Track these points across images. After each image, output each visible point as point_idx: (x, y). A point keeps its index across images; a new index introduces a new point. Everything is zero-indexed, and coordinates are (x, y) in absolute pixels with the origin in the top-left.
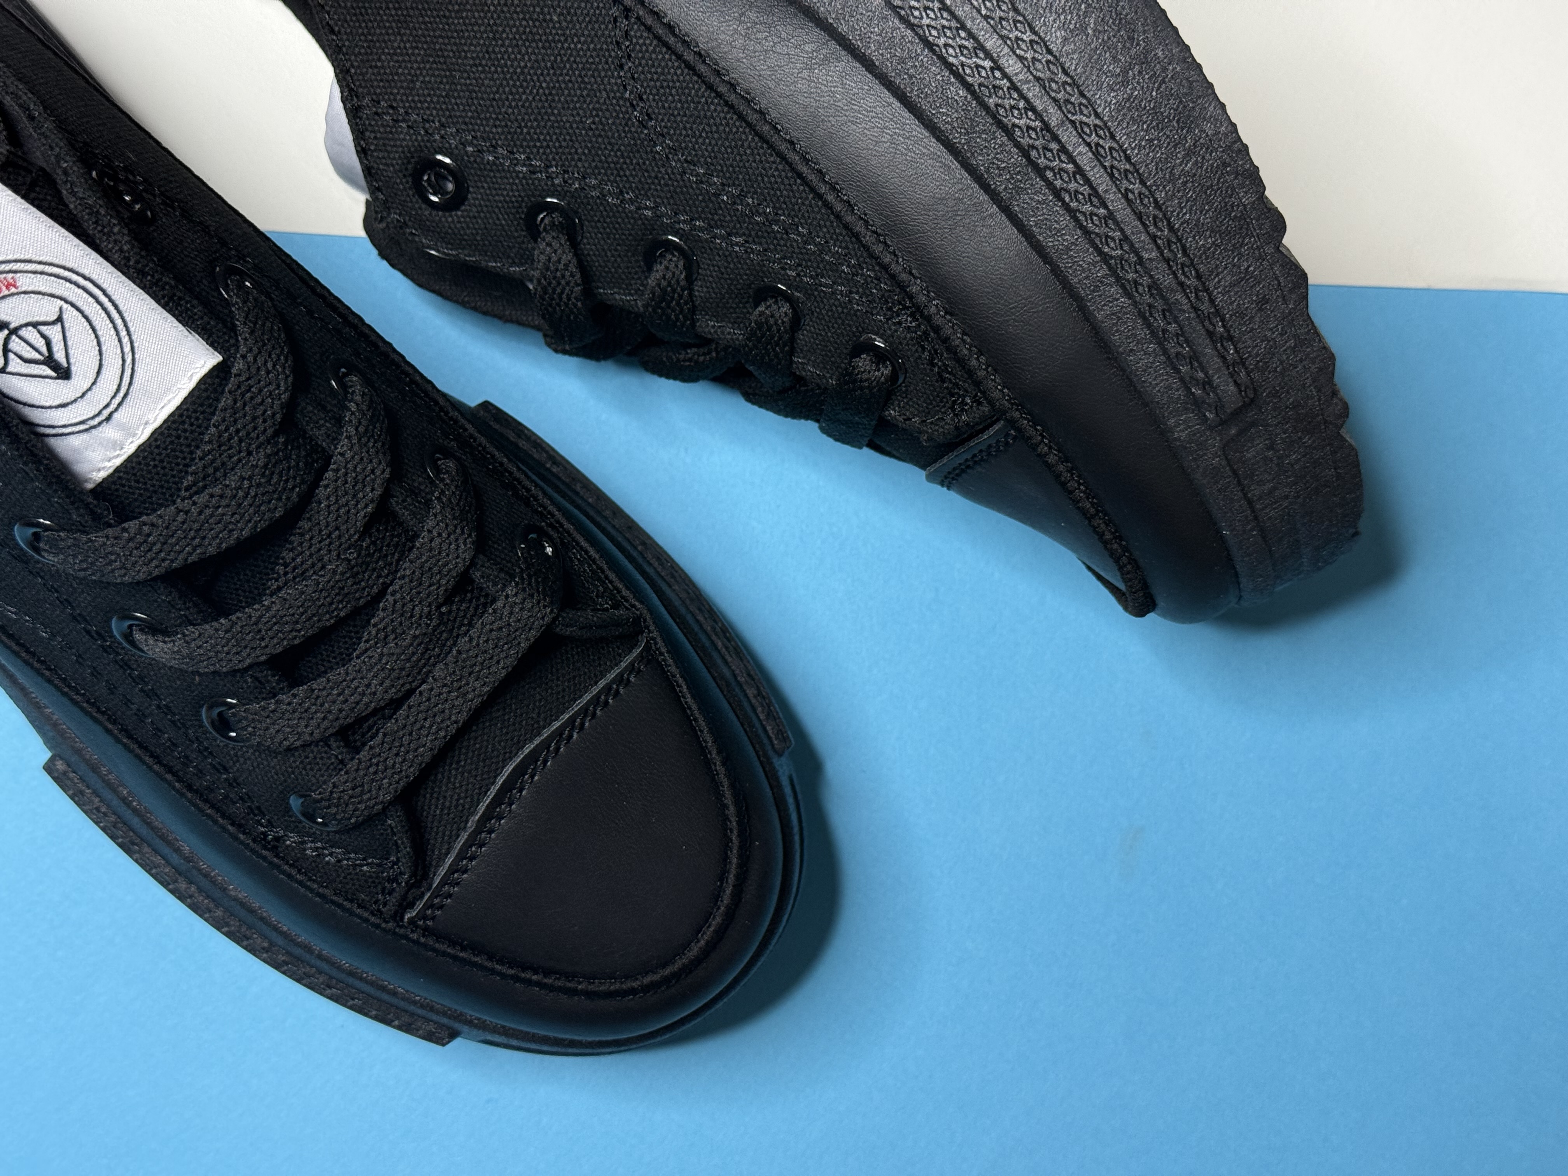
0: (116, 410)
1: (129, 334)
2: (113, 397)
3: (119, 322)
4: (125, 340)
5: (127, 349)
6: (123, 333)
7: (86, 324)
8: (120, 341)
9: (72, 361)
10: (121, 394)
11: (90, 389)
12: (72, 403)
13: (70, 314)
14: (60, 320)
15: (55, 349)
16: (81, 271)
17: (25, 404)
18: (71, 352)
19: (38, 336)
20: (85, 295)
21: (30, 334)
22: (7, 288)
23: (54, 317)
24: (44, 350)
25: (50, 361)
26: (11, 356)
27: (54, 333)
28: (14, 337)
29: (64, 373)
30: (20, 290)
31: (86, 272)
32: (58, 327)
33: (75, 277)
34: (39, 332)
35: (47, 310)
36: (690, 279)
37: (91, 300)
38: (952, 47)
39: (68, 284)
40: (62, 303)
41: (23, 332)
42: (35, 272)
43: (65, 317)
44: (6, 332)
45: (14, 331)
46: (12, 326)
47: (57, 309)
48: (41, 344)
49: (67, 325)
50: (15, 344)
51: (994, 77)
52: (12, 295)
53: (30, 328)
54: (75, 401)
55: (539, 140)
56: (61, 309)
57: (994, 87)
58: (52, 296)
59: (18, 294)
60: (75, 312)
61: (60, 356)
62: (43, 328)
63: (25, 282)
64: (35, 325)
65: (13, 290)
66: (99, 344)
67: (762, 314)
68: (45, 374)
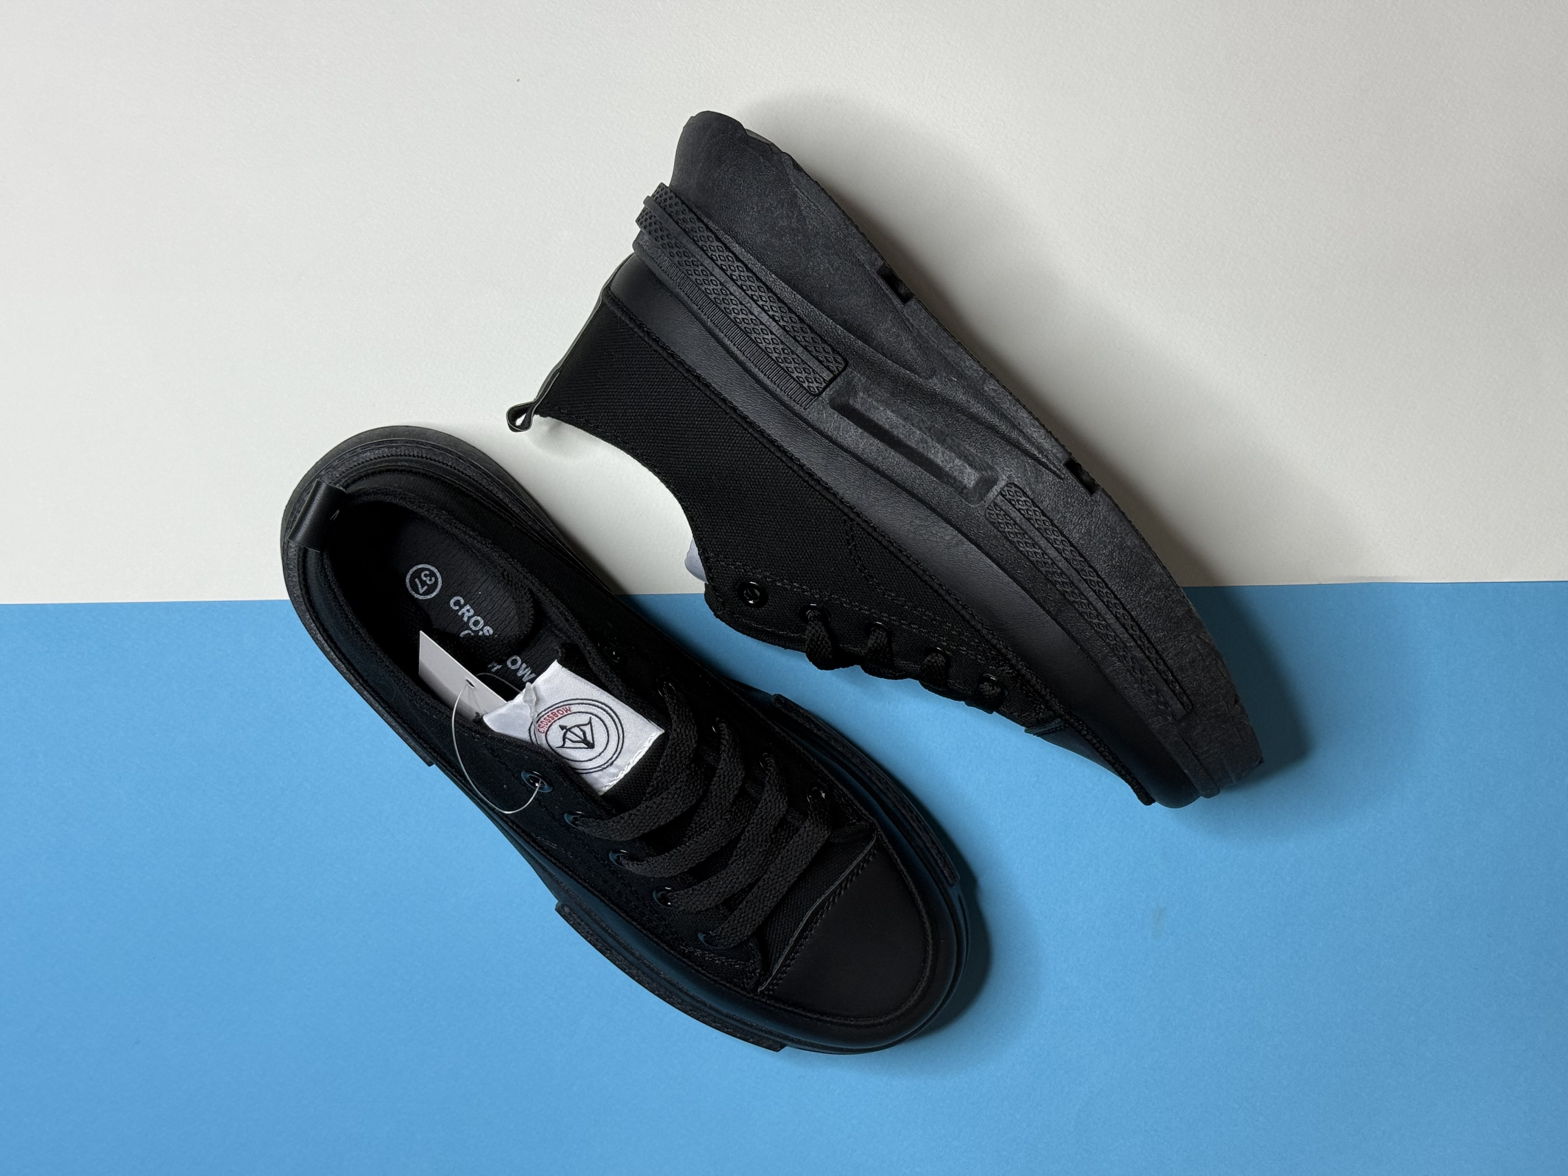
0: (615, 760)
1: (622, 726)
2: (614, 754)
3: (617, 720)
4: (620, 728)
5: (621, 732)
6: (619, 725)
7: (602, 723)
8: (617, 729)
9: (595, 740)
10: (618, 753)
11: (603, 752)
12: (594, 758)
13: (595, 720)
14: (590, 723)
15: (587, 735)
16: (600, 700)
17: (572, 761)
18: (595, 736)
19: (579, 730)
20: (602, 711)
21: (577, 731)
22: (566, 712)
23: (587, 722)
24: (582, 736)
25: (585, 741)
26: (567, 740)
27: (587, 729)
28: (568, 732)
29: (591, 746)
30: (572, 712)
31: (602, 701)
32: (589, 726)
33: (597, 704)
34: (580, 729)
35: (585, 719)
36: (890, 642)
37: (604, 713)
38: (1022, 543)
39: (594, 707)
40: (591, 715)
41: (573, 730)
42: (579, 704)
43: (592, 721)
44: (565, 730)
45: (569, 730)
46: (568, 727)
47: (589, 718)
48: (581, 734)
49: (593, 725)
50: (569, 735)
51: (1044, 558)
52: (569, 714)
53: (576, 728)
54: (596, 757)
55: (806, 576)
56: (590, 718)
57: (1044, 563)
58: (587, 713)
59: (571, 714)
60: (597, 719)
61: (589, 738)
62: (581, 727)
63: (574, 708)
64: (578, 726)
65: (569, 712)
66: (608, 732)
67: (929, 661)
68: (582, 746)
